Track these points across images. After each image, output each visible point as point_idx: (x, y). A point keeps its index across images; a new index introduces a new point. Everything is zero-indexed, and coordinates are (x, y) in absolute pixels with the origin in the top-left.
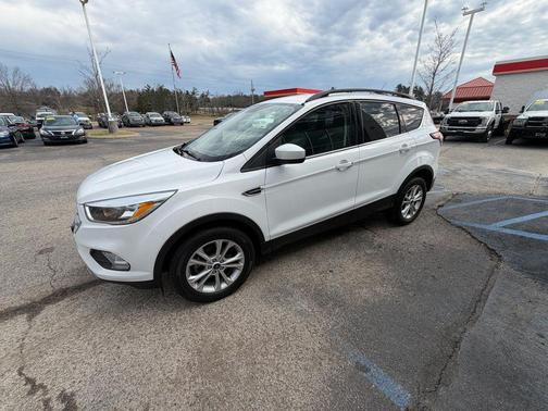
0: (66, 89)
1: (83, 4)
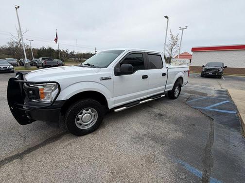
1: (16, 8)
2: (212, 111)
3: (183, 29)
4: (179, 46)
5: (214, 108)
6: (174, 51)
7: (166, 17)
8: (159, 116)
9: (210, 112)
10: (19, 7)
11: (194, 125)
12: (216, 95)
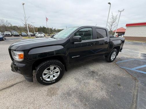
0: (20, 26)
1: (23, 5)
2: (138, 72)
3: (121, 11)
4: (117, 23)
5: (140, 69)
6: (114, 26)
7: (109, 3)
8: (92, 73)
9: (136, 73)
10: (24, 4)
11: (119, 85)
12: (142, 58)
